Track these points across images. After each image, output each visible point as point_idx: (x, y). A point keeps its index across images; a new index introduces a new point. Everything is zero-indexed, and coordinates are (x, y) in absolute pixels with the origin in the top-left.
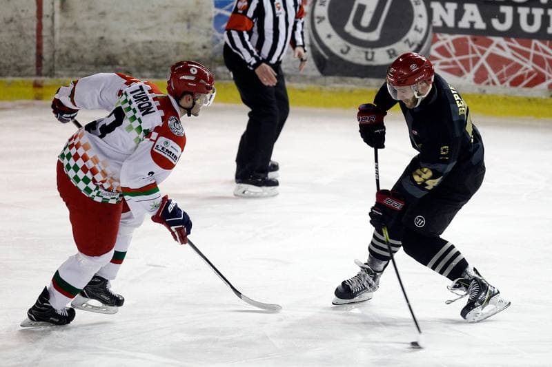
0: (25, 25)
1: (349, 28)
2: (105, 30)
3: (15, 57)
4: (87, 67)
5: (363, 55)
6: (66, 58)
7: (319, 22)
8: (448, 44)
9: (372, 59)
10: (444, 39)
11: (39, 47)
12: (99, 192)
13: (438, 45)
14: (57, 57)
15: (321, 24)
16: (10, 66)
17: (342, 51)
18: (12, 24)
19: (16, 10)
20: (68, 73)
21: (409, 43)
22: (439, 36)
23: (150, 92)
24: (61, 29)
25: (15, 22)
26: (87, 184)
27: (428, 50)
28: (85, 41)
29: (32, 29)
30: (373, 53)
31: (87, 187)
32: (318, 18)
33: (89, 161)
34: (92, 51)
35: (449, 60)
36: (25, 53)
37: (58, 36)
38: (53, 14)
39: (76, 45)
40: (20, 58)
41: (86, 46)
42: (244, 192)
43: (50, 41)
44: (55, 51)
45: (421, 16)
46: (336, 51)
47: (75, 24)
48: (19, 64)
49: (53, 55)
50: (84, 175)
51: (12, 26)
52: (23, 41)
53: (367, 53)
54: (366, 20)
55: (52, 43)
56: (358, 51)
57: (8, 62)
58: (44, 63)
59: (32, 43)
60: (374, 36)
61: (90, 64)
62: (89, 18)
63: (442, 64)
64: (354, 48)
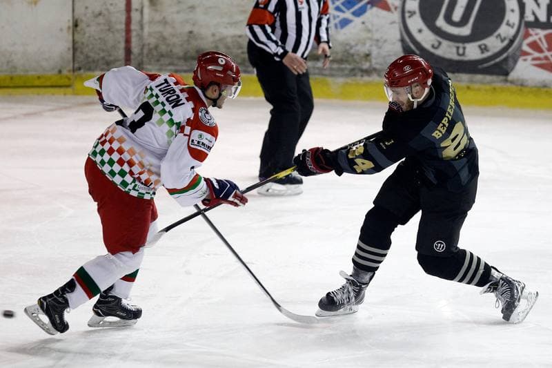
0: (113, 19)
1: (441, 22)
2: (194, 25)
3: (103, 51)
4: (176, 62)
5: (454, 50)
6: (155, 53)
7: (410, 17)
8: (540, 39)
9: (463, 54)
10: (537, 34)
11: (128, 41)
12: (136, 185)
13: (530, 40)
14: (145, 51)
15: (411, 19)
16: (98, 60)
17: (433, 46)
18: (101, 17)
19: (105, 3)
20: (157, 67)
21: (501, 38)
22: (531, 31)
23: (176, 84)
24: (150, 22)
25: (104, 16)
26: (123, 177)
27: (520, 45)
28: (173, 36)
29: (121, 23)
30: (464, 48)
31: (123, 180)
32: (409, 12)
33: (126, 153)
34: (182, 45)
35: (541, 55)
36: (114, 47)
37: (146, 30)
38: (142, 8)
39: (164, 39)
40: (108, 52)
41: (175, 40)
42: (268, 191)
43: (138, 35)
44: (143, 45)
45: (513, 11)
46: (427, 46)
47: (164, 18)
48: (107, 58)
49: (142, 49)
50: (120, 168)
51: (101, 20)
52: (111, 35)
53: (458, 48)
54: (457, 15)
55: (140, 37)
56: (449, 46)
57: (97, 57)
58: (132, 57)
59: (121, 37)
60: (466, 31)
61: (179, 58)
62: (178, 12)
63: (534, 59)
64: (445, 43)
